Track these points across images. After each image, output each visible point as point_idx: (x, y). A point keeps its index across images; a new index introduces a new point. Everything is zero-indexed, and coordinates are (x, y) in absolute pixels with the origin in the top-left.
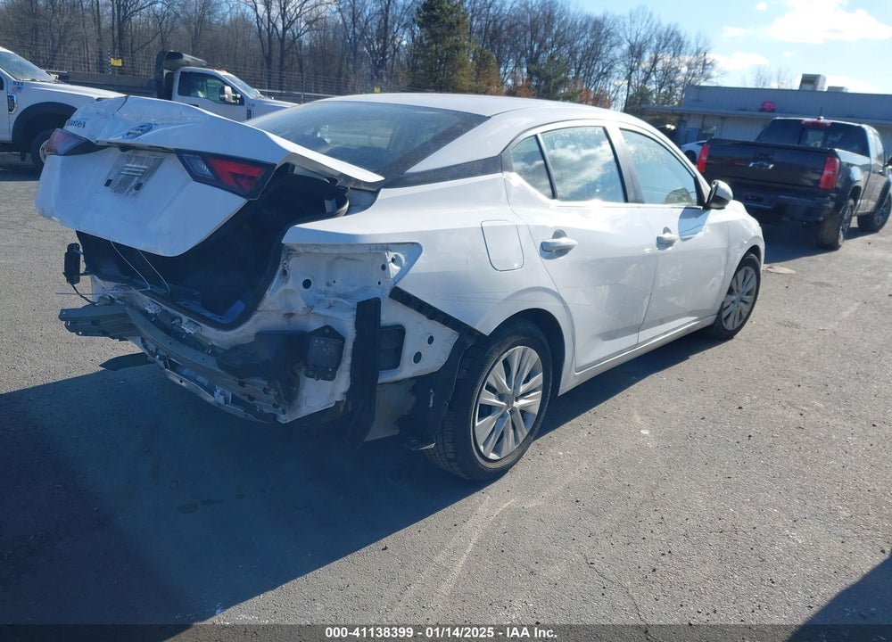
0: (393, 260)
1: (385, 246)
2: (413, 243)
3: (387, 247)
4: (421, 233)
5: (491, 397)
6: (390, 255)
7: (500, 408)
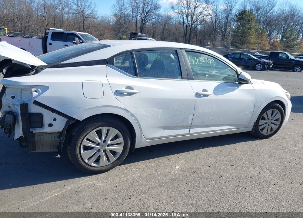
0: (35, 91)
1: (32, 86)
2: (45, 86)
3: (33, 87)
4: (49, 83)
5: (91, 144)
6: (34, 90)
7: (97, 148)
